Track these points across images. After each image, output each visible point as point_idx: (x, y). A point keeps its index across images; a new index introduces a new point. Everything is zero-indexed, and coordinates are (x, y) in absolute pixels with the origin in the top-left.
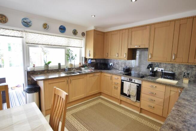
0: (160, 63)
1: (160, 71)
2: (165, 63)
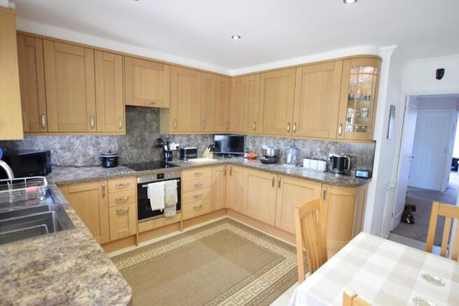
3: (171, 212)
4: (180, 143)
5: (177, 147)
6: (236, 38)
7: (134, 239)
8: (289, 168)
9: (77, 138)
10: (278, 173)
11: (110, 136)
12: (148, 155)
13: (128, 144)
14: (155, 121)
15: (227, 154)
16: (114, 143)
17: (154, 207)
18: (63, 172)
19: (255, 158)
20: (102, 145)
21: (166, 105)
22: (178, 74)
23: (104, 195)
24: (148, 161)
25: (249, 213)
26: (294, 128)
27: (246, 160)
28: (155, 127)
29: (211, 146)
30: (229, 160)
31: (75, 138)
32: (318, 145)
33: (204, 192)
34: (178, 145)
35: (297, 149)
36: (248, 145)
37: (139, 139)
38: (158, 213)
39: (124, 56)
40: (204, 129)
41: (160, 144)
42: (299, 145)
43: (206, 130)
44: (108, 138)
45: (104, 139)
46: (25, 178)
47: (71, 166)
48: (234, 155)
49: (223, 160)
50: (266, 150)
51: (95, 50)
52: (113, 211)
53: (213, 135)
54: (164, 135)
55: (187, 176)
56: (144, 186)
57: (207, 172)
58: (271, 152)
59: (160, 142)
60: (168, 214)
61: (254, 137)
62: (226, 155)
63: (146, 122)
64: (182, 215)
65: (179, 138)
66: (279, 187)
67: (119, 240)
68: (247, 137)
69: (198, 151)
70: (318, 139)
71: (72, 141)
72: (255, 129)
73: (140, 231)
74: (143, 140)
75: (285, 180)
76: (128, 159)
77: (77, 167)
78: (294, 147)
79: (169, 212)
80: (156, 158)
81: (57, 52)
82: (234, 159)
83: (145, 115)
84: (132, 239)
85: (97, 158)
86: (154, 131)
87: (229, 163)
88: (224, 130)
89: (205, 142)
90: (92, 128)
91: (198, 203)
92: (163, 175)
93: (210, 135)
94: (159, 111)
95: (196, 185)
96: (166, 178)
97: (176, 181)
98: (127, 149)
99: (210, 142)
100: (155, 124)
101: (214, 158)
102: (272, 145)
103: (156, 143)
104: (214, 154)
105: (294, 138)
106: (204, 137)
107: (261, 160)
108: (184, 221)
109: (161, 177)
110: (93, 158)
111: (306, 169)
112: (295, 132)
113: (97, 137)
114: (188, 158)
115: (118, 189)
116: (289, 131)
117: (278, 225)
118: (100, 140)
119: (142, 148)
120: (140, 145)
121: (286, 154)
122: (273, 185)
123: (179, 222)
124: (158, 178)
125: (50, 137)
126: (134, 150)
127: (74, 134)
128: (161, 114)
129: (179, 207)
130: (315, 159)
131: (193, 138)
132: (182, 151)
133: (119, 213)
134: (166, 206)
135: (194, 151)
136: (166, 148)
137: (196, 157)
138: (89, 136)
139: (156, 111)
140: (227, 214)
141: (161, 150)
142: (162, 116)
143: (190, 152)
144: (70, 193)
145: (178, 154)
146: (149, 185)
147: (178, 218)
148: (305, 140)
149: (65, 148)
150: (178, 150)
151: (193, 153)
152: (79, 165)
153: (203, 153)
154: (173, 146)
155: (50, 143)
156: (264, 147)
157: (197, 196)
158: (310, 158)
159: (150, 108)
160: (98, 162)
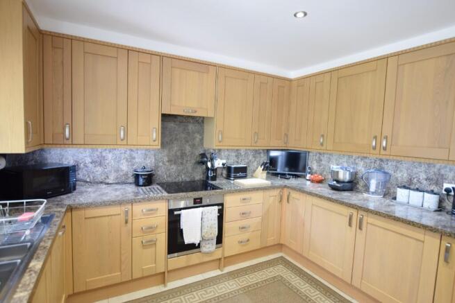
0: (220, 150)
1: (221, 166)
2: (228, 150)
3: (210, 247)
4: (228, 159)
5: (223, 164)
6: (300, 15)
7: (162, 277)
8: (373, 200)
9: (110, 152)
10: (357, 208)
11: (147, 150)
12: (187, 172)
13: (166, 159)
14: (198, 132)
15: (285, 174)
16: (150, 158)
17: (188, 240)
18: (90, 190)
19: (320, 182)
20: (137, 160)
21: (210, 115)
22: (226, 77)
23: (126, 222)
24: (188, 180)
25: (312, 256)
26: (384, 144)
27: (308, 183)
28: (198, 139)
29: (264, 164)
30: (286, 182)
31: (107, 152)
32: (423, 168)
33: (253, 222)
34: (224, 161)
35: (385, 173)
36: (313, 164)
37: (179, 154)
38: (192, 247)
39: (162, 57)
40: (256, 142)
41: (203, 159)
42: (389, 168)
43: (258, 144)
44: (144, 152)
45: (139, 152)
46: (25, 201)
47: (101, 183)
48: (293, 175)
49: (279, 182)
50: (338, 172)
51: (129, 50)
52: (137, 242)
53: (268, 151)
54: (208, 149)
55: (231, 202)
56: (176, 213)
57: (257, 197)
58: (344, 176)
59: (202, 158)
60: (204, 249)
61: (320, 154)
62: (283, 176)
63: (188, 133)
64: (223, 251)
65: (226, 153)
66: (360, 228)
67: (143, 278)
68: (311, 154)
69: (248, 169)
70: (422, 161)
71: (104, 154)
72: (322, 144)
73: (170, 268)
74: (183, 155)
75: (369, 219)
76: (165, 176)
77: (108, 184)
78: (380, 169)
79: (208, 246)
80: (198, 176)
81: (87, 53)
82: (293, 182)
83: (187, 126)
84: (160, 278)
85: (130, 174)
86: (197, 144)
87: (285, 186)
88: (281, 145)
89: (257, 160)
90: (122, 140)
91: (244, 236)
92: (201, 199)
93: (263, 150)
94: (203, 122)
95: (243, 214)
96: (204, 203)
97: (216, 208)
98: (165, 165)
99: (264, 159)
100: (198, 136)
101: (267, 178)
102: (345, 165)
103: (198, 159)
104: (268, 173)
105: (381, 157)
106: (257, 152)
107: (330, 186)
108: (225, 258)
109: (198, 203)
110: (126, 174)
111: (402, 204)
112: (385, 149)
113: (132, 150)
114: (236, 178)
115: (144, 215)
116: (374, 148)
117: (356, 283)
118: (134, 155)
119: (182, 163)
120: (180, 161)
121: (368, 179)
122: (350, 225)
123: (220, 259)
124: (195, 203)
125: (81, 150)
126: (172, 166)
127: (105, 147)
128: (205, 125)
129: (219, 240)
130: (417, 190)
131: (243, 154)
132: (229, 169)
133: (145, 246)
134: (203, 239)
135: (244, 170)
136: (209, 165)
137: (245, 177)
138: (122, 149)
139: (200, 121)
140: (281, 252)
141: (204, 167)
142: (207, 127)
143: (238, 170)
144: (86, 218)
145: (225, 172)
146: (182, 211)
147: (218, 254)
148: (398, 162)
149: (96, 162)
150: (224, 168)
151: (242, 172)
152: (111, 182)
153: (254, 171)
154: (218, 163)
155: (81, 156)
156: (335, 167)
157: (243, 228)
158: (409, 189)
159: (193, 118)
160: (132, 180)
